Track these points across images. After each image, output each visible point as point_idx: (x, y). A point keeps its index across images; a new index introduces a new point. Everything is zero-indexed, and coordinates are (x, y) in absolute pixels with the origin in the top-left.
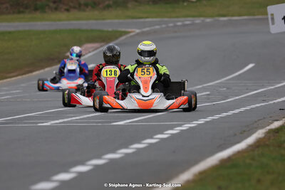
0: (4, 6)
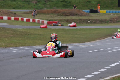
0: (98, 22)
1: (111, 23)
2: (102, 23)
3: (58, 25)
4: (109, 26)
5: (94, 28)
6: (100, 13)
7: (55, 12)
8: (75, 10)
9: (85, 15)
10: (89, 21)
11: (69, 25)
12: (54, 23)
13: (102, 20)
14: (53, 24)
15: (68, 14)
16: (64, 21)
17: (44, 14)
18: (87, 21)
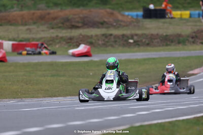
0: (156, 40)
1: (194, 42)
2: (168, 43)
3: (40, 53)
4: (184, 52)
5: (139, 57)
6: (172, 18)
7: (42, 19)
8: (99, 12)
9: (127, 25)
10: (131, 41)
11: (71, 51)
12: (28, 49)
13: (167, 36)
14: (26, 50)
15: (78, 22)
16: (60, 42)
17: (11, 25)
18: (127, 41)
